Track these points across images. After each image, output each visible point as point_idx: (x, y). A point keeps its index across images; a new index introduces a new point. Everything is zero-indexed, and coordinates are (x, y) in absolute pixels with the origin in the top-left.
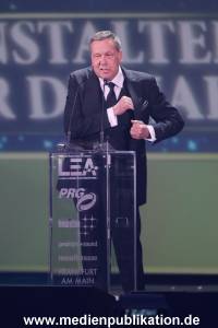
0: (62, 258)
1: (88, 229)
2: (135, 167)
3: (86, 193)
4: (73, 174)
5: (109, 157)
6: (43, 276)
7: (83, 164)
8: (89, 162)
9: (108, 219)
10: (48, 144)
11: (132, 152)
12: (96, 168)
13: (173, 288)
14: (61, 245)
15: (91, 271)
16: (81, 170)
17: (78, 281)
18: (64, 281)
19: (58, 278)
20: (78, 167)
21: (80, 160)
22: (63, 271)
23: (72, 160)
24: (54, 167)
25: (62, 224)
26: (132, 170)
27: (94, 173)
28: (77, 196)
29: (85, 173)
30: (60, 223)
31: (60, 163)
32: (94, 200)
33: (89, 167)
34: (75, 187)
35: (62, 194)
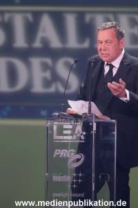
1: (77, 183)
2: (115, 133)
4: (65, 137)
5: (95, 125)
7: (73, 130)
8: (79, 128)
10: (44, 113)
11: (114, 121)
12: (84, 133)
16: (72, 135)
20: (69, 132)
23: (65, 127)
24: (50, 132)
27: (83, 137)
28: (68, 155)
29: (75, 137)
30: (54, 177)
31: (55, 128)
32: (82, 159)
33: (79, 133)
34: (67, 149)
35: (56, 153)
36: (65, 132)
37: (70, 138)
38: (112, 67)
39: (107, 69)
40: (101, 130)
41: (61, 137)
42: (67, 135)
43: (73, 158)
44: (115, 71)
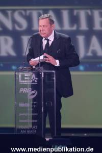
0: (21, 121)
1: (33, 107)
2: (55, 78)
3: (32, 90)
5: (43, 74)
6: (12, 129)
7: (30, 77)
9: (42, 103)
10: (14, 68)
11: (54, 71)
12: (37, 79)
13: (73, 135)
14: (20, 114)
15: (34, 127)
17: (28, 131)
18: (22, 131)
19: (19, 130)
21: (29, 75)
22: (21, 127)
23: (26, 75)
24: (17, 78)
25: (21, 105)
26: (53, 80)
27: (36, 81)
28: (28, 92)
30: (20, 104)
31: (20, 76)
33: (33, 78)
34: (27, 88)
35: (21, 91)
36: (26, 78)
37: (28, 81)
38: (48, 40)
40: (46, 76)
41: (24, 81)
44: (50, 43)
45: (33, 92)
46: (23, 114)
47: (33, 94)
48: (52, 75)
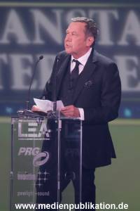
1: (42, 181)
2: (81, 130)
7: (38, 127)
8: (44, 126)
12: (49, 131)
16: (37, 132)
20: (34, 130)
21: (36, 124)
24: (15, 130)
25: (21, 177)
26: (79, 133)
27: (48, 135)
29: (40, 135)
31: (20, 126)
32: (48, 158)
33: (44, 130)
34: (32, 147)
35: (21, 152)
36: (30, 130)
38: (78, 64)
39: (73, 66)
42: (32, 133)
43: (38, 156)
44: (81, 69)
45: (43, 154)
46: (24, 194)
47: (43, 158)
48: (76, 125)
